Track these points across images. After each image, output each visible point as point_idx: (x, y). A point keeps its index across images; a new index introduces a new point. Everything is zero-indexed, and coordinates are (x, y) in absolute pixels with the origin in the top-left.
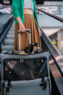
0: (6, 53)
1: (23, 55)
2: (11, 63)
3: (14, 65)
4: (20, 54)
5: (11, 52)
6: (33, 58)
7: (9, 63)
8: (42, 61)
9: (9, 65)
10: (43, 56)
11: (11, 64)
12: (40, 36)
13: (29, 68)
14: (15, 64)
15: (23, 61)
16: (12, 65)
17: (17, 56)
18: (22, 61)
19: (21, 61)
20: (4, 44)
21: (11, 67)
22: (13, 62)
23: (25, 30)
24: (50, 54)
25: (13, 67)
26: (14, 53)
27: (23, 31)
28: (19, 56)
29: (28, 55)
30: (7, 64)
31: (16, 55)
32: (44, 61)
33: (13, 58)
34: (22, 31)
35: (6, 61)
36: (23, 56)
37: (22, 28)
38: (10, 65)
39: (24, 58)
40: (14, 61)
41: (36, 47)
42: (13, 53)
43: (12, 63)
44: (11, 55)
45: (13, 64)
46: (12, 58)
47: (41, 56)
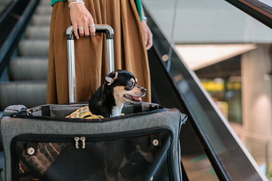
0: (20, 115)
1: (84, 121)
2: (39, 150)
3: (50, 160)
4: (72, 116)
5: (38, 108)
6: (121, 130)
7: (31, 151)
8: (155, 142)
9: (34, 157)
10: (159, 124)
11: (40, 154)
12: (146, 48)
13: (106, 169)
14: (53, 153)
15: (84, 144)
16: (44, 158)
17: (64, 124)
18: (80, 142)
19: (77, 144)
20: (12, 79)
21: (40, 165)
22: (49, 148)
23: (94, 27)
24: (183, 116)
25: (49, 164)
26: (52, 115)
27: (84, 30)
28: (70, 124)
29: (103, 121)
30: (26, 156)
31: (59, 123)
32: (163, 142)
33: (48, 132)
34: (82, 32)
35: (19, 144)
36: (84, 124)
37: (83, 20)
38: (36, 159)
39: (88, 133)
40: (50, 144)
41: (122, 87)
42: (46, 115)
43: (42, 151)
44: (39, 122)
45: (47, 155)
46: (43, 132)
47: (151, 126)
